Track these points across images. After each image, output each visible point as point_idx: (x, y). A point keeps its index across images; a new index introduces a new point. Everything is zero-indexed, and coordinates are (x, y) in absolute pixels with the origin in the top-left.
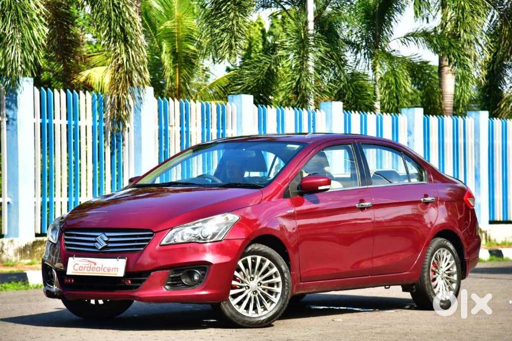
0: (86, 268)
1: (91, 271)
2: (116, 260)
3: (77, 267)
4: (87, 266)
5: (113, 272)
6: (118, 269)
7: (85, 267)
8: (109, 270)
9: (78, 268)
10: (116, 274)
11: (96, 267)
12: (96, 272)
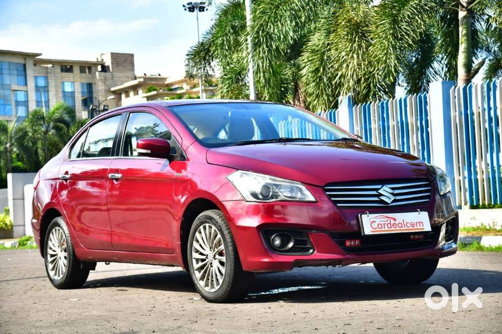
0: (386, 225)
1: (393, 228)
2: (417, 213)
3: (375, 225)
4: (387, 223)
5: (419, 227)
6: (422, 223)
7: (384, 224)
8: (413, 225)
9: (377, 226)
10: (423, 229)
11: (397, 222)
12: (398, 228)
